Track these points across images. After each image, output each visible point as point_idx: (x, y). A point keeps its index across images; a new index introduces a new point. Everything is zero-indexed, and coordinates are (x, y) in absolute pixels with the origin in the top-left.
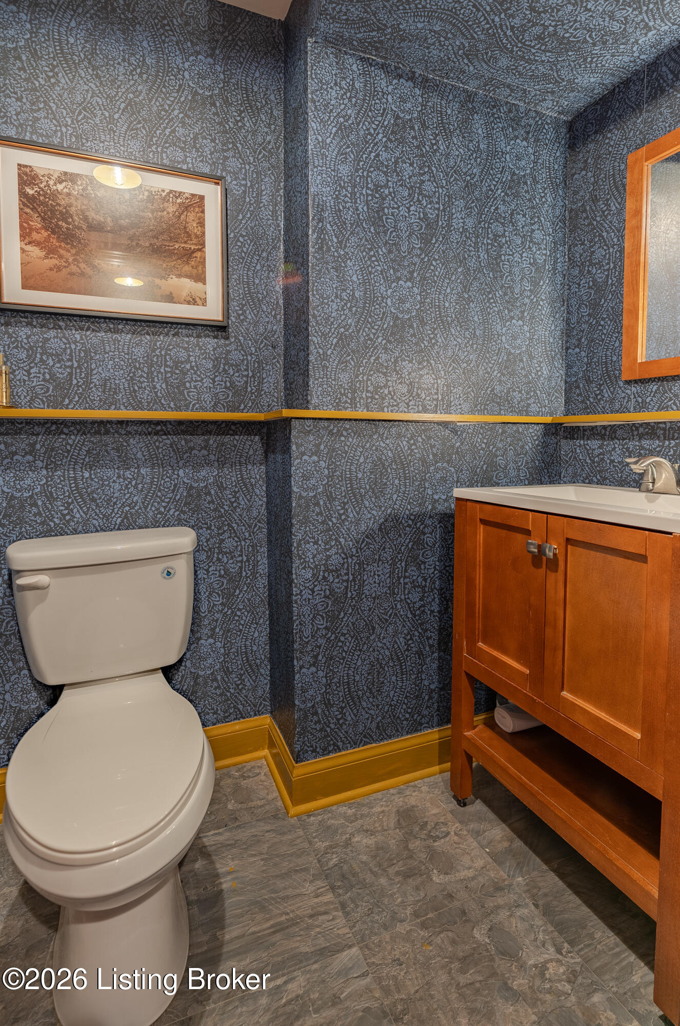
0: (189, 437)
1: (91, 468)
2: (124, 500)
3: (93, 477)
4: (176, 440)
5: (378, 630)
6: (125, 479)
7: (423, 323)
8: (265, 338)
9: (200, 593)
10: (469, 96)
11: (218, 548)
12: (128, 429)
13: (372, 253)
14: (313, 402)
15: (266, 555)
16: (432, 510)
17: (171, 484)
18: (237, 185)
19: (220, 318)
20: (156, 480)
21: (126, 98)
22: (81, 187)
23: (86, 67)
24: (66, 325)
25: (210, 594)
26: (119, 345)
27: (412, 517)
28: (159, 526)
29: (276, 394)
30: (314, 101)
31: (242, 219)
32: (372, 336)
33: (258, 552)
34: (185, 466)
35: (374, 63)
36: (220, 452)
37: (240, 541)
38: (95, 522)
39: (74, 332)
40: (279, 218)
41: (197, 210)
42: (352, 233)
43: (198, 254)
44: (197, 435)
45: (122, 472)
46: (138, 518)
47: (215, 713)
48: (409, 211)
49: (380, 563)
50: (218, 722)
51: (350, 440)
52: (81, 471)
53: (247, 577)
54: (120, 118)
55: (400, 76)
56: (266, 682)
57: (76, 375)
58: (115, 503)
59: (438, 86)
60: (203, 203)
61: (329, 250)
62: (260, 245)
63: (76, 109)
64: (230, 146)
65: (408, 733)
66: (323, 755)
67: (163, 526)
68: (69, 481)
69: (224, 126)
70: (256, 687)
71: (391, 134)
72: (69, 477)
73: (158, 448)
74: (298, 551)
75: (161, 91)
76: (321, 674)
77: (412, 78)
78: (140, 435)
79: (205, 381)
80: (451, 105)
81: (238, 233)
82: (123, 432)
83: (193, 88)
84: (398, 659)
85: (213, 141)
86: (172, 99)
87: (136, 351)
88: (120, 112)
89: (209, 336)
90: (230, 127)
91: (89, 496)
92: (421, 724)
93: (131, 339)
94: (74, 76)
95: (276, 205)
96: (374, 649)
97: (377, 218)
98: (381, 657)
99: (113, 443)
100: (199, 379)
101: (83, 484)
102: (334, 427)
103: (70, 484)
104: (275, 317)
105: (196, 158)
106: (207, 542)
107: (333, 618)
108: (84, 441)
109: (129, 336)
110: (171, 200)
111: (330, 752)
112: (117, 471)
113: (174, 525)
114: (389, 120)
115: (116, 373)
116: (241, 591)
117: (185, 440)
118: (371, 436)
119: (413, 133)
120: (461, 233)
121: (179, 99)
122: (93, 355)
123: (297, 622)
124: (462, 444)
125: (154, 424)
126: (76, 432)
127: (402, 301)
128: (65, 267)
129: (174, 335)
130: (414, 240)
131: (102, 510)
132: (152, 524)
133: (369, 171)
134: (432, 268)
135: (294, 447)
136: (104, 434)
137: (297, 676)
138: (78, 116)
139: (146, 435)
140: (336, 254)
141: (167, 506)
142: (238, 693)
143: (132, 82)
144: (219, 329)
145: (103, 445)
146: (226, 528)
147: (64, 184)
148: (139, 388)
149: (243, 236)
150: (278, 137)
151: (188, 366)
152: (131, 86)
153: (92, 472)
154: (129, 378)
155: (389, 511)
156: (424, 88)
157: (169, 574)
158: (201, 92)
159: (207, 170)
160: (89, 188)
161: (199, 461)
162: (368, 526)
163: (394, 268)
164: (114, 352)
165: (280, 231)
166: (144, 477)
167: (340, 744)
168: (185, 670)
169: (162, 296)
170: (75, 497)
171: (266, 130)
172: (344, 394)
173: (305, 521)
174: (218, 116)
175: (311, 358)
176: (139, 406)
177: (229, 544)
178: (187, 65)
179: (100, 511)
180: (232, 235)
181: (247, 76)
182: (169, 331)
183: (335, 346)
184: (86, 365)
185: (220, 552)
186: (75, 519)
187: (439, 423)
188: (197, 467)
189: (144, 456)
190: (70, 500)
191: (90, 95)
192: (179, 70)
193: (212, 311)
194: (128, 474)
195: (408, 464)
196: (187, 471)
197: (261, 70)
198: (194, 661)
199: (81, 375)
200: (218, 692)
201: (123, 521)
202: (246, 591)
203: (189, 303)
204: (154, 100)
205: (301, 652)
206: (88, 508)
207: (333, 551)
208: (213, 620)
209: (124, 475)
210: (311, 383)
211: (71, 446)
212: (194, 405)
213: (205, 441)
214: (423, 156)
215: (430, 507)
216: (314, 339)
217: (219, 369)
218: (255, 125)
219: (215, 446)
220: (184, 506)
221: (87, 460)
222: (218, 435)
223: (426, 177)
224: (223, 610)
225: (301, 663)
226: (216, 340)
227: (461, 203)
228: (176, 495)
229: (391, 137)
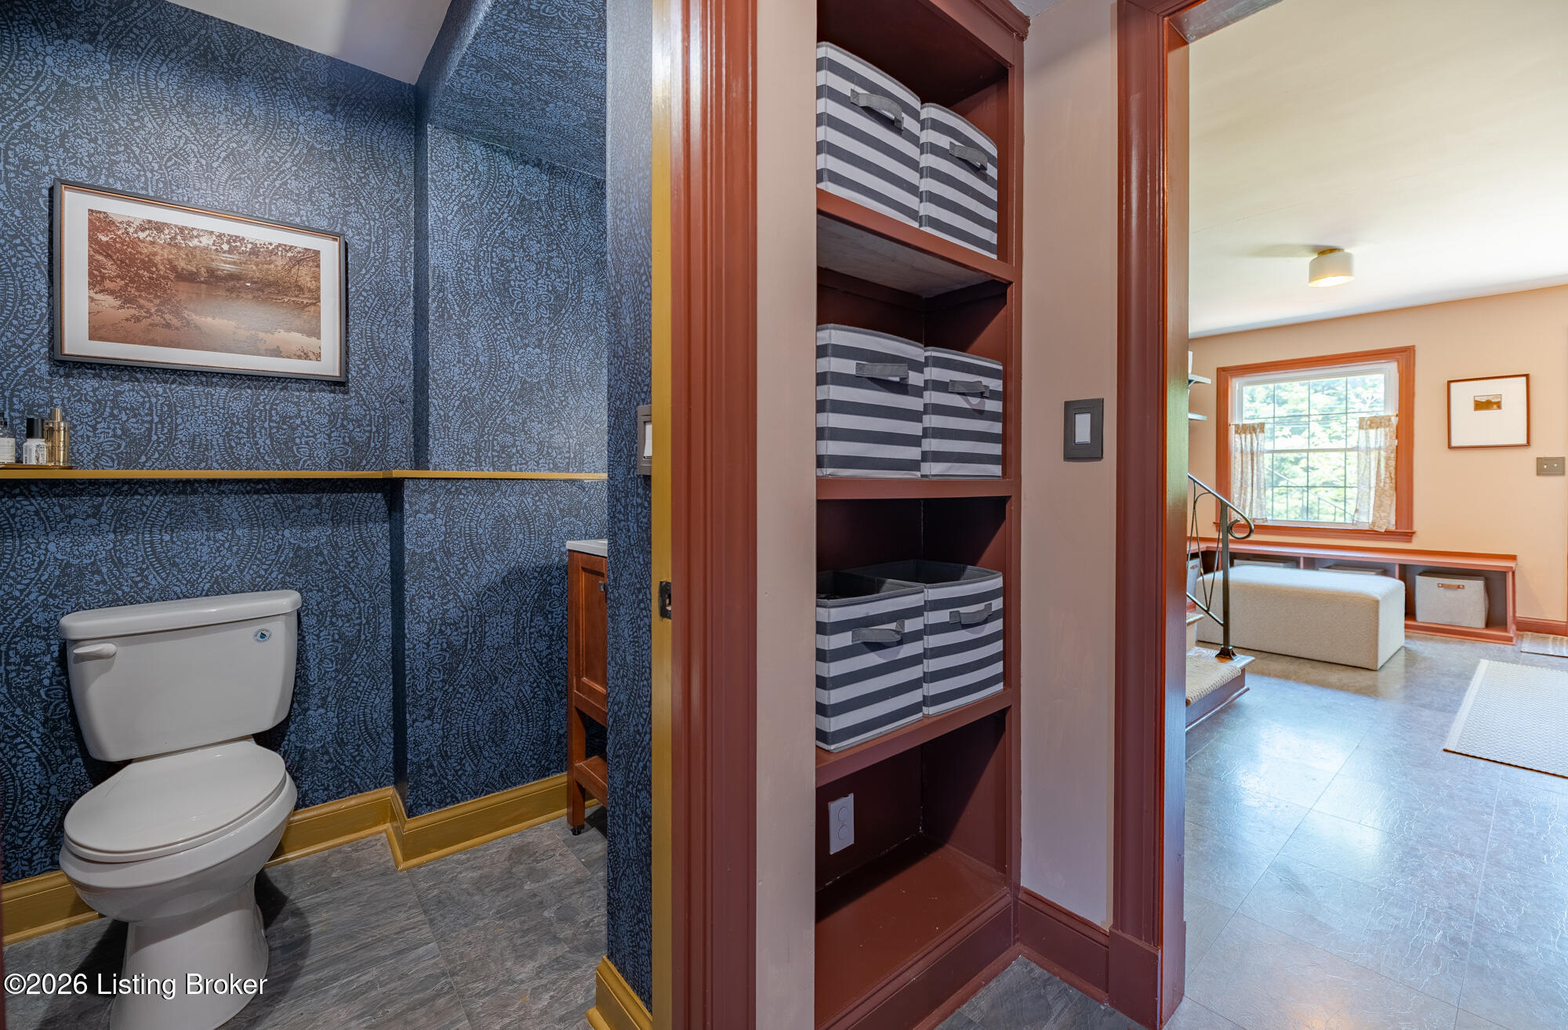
0: (296, 496)
1: (172, 531)
2: (214, 564)
3: (175, 539)
4: (281, 498)
5: (501, 680)
6: (215, 541)
7: (552, 386)
8: (392, 393)
9: (308, 661)
10: (598, 184)
11: (331, 611)
12: (222, 488)
13: (497, 322)
14: (433, 461)
15: (390, 616)
16: (559, 562)
17: (274, 545)
18: (359, 240)
19: (338, 374)
20: (255, 541)
21: (228, 147)
22: (168, 237)
23: (179, 113)
24: (146, 377)
25: (321, 660)
26: (212, 399)
27: (538, 570)
28: (258, 591)
29: (404, 450)
30: (433, 181)
31: (366, 274)
32: (498, 398)
33: (380, 613)
34: (292, 525)
35: (498, 150)
36: (335, 510)
37: (359, 603)
38: (176, 588)
39: (155, 385)
40: (409, 274)
41: (311, 264)
42: (475, 303)
43: (312, 308)
44: (306, 493)
45: (212, 534)
46: (232, 582)
47: (327, 789)
48: (537, 284)
49: (503, 614)
50: (329, 798)
51: (470, 497)
52: (160, 534)
53: (366, 641)
54: (220, 167)
55: (526, 163)
56: (389, 751)
57: (156, 430)
58: (202, 568)
59: (565, 173)
60: (319, 257)
61: (450, 317)
62: (387, 300)
63: (165, 155)
64: (353, 201)
65: (534, 779)
66: (440, 808)
67: (264, 590)
68: (144, 545)
69: (345, 182)
70: (377, 757)
71: (517, 214)
72: (143, 541)
73: (258, 507)
74: (411, 606)
75: (271, 143)
76: (437, 726)
77: (538, 164)
78: (236, 494)
79: (318, 436)
80: (579, 190)
81: (360, 287)
82: (215, 491)
83: (309, 142)
84: (524, 707)
85: (332, 195)
86: (284, 151)
87: (233, 405)
88: (220, 161)
89: (324, 391)
90: (352, 183)
91: (169, 560)
92: (549, 769)
93: (227, 393)
94: (164, 122)
95: (405, 262)
96: (497, 699)
97: (503, 289)
98: (504, 706)
99: (201, 504)
100: (311, 434)
101: (162, 548)
102: (452, 486)
103: (145, 549)
104: (403, 372)
105: (311, 212)
106: (318, 605)
107: (451, 671)
108: (165, 501)
109: (226, 390)
110: (280, 253)
111: (447, 804)
112: (206, 533)
113: (276, 589)
114: (515, 201)
115: (208, 429)
116: (359, 656)
117: (292, 498)
118: (493, 494)
119: (540, 214)
120: (592, 305)
121: (292, 152)
122: (179, 409)
123: (410, 676)
124: (590, 499)
125: (254, 483)
126: (154, 492)
127: (530, 366)
128: (145, 317)
129: (281, 390)
130: (542, 309)
131: (186, 575)
132: (250, 589)
133: (493, 247)
134: (562, 336)
135: (407, 506)
136: (191, 494)
137: (409, 731)
138: (167, 161)
139: (243, 494)
140: (458, 322)
141: (268, 569)
142: (354, 765)
143: (235, 132)
144: (338, 385)
145: (189, 506)
146: (341, 590)
147: (147, 232)
148: (237, 444)
149: (367, 291)
150: (408, 196)
151: (298, 422)
152: (234, 136)
153: (174, 535)
154: (224, 434)
155: (513, 564)
156: (551, 173)
157: (263, 636)
158: (319, 146)
159: (323, 224)
160: (179, 237)
161: (309, 520)
162: (489, 580)
163: (521, 336)
164: (205, 406)
165: (409, 287)
166: (239, 539)
167: (459, 795)
168: (288, 745)
169: (266, 350)
170: (151, 563)
171: (394, 188)
172: (468, 454)
173: (421, 576)
174: (339, 172)
175: (431, 419)
176: (235, 464)
177: (345, 606)
178: (302, 119)
179: (183, 577)
180: (353, 289)
181: (372, 134)
182: (275, 385)
183: (458, 407)
184: (169, 420)
185: (334, 615)
186: (151, 587)
187: (565, 481)
188: (305, 526)
189: (241, 516)
190: (144, 566)
191: (182, 142)
192: (293, 124)
193: (328, 365)
194: (219, 536)
195: (534, 520)
196: (294, 531)
197: (389, 130)
198: (300, 734)
199: (163, 430)
200: (330, 766)
201: (212, 586)
202: (365, 656)
203: (299, 357)
204: (262, 151)
205: (414, 706)
206: (168, 575)
207: (451, 605)
208: (325, 688)
209: (215, 537)
210: (430, 443)
211: (148, 507)
212: (305, 462)
213: (316, 499)
214: (551, 234)
215: (557, 559)
216: (434, 401)
217: (336, 424)
218: (381, 183)
219: (329, 504)
220: (290, 568)
221: (168, 521)
222: (332, 493)
223: (555, 254)
224: (336, 676)
225: (414, 716)
226: (332, 395)
227: (592, 278)
228: (281, 557)
229: (517, 216)
